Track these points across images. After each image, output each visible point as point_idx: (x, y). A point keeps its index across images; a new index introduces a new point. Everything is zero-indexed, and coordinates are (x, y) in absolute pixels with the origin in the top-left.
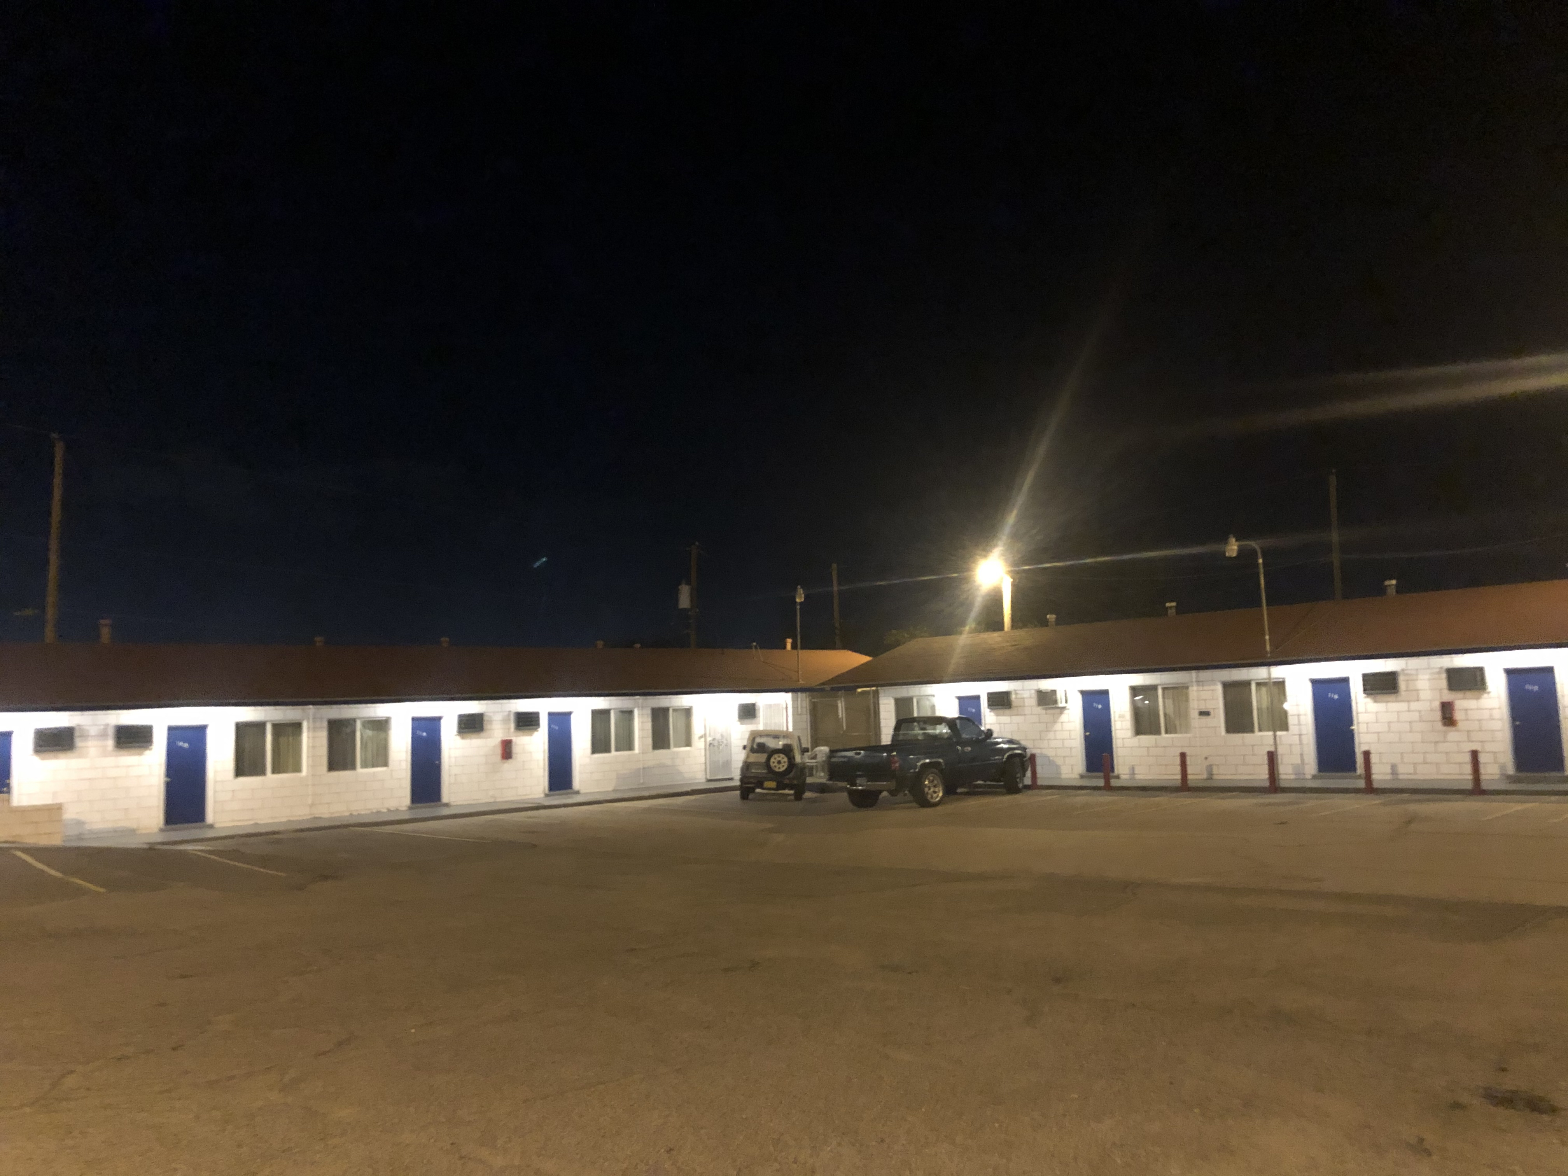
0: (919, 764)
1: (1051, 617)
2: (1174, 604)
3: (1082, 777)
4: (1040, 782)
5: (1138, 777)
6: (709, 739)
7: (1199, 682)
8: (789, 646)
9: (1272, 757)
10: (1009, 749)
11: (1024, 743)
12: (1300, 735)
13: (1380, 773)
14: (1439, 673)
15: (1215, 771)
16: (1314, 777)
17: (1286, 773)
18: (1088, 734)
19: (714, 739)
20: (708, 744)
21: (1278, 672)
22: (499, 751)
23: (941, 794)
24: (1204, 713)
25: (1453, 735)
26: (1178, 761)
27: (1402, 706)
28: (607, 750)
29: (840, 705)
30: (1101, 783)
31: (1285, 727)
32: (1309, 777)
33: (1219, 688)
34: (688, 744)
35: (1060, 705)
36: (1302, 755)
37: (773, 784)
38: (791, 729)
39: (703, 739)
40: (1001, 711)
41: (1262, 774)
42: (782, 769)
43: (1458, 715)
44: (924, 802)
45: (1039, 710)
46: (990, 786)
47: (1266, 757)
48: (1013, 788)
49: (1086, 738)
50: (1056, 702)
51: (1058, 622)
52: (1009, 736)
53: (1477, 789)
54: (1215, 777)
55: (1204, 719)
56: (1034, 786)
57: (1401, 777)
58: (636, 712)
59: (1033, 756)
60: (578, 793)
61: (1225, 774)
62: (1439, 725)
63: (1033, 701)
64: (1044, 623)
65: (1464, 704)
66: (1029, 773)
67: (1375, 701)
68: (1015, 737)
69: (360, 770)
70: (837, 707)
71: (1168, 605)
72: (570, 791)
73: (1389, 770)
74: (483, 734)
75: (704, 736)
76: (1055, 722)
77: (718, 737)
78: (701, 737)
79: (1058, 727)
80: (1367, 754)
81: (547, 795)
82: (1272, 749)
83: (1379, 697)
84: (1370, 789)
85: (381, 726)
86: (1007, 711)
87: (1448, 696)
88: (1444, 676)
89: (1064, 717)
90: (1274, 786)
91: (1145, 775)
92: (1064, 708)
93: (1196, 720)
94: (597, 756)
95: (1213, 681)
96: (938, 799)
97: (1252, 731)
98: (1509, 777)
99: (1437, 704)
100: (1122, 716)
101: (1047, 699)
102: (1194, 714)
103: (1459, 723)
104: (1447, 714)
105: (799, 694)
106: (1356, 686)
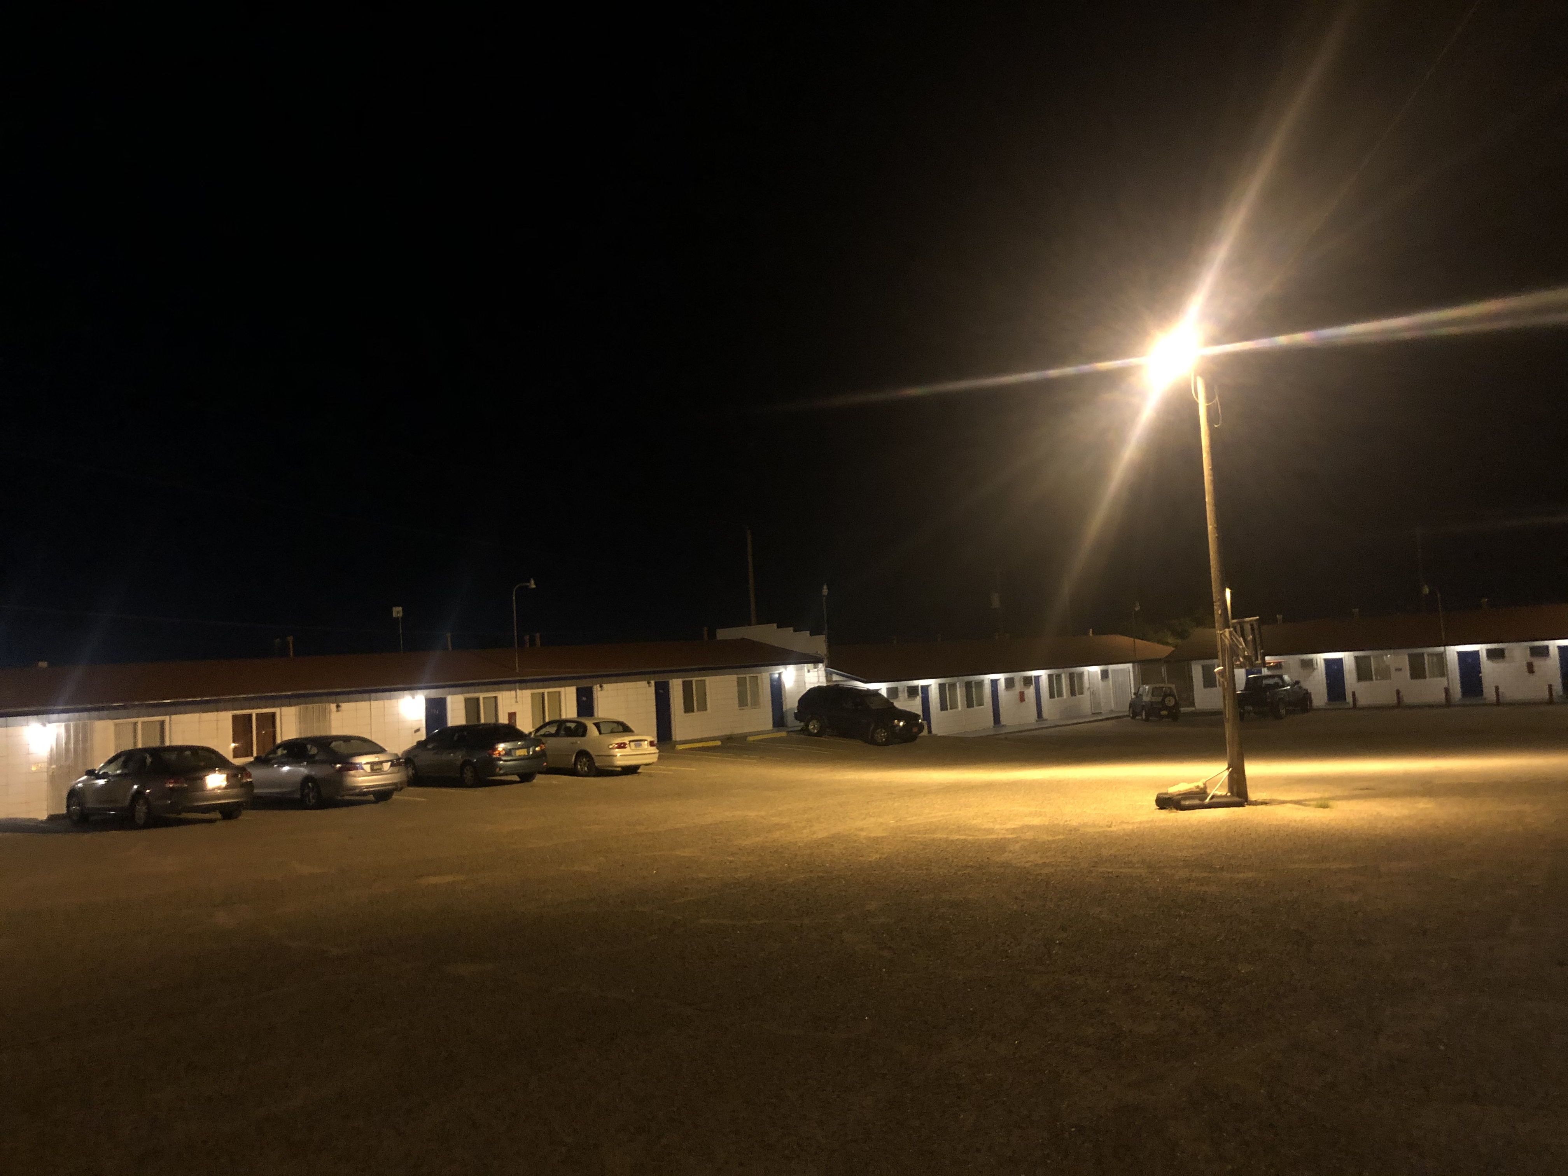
2: (1357, 610)
3: (1327, 703)
4: (1313, 707)
5: (1360, 702)
7: (1394, 655)
9: (1447, 690)
12: (1453, 679)
14: (1527, 650)
16: (1461, 699)
17: (1452, 694)
19: (1094, 690)
20: (1091, 693)
21: (1440, 649)
22: (1018, 697)
23: (1284, 713)
24: (1398, 670)
25: (1532, 678)
26: (1393, 693)
27: (1508, 665)
28: (1054, 697)
29: (1163, 670)
31: (1444, 676)
32: (1457, 699)
33: (1407, 658)
34: (1082, 693)
35: (1314, 667)
37: (1166, 713)
41: (1443, 698)
42: (1172, 705)
43: (1535, 669)
45: (1300, 670)
46: (1301, 709)
47: (1444, 690)
48: (1305, 711)
49: (1329, 682)
50: (1312, 665)
51: (1284, 620)
52: (1296, 684)
53: (1551, 702)
55: (1399, 673)
56: (1311, 709)
57: (1507, 698)
58: (1063, 676)
59: (1310, 694)
61: (1411, 699)
62: (1527, 674)
63: (1298, 665)
65: (1538, 663)
67: (1493, 663)
69: (976, 707)
70: (1161, 670)
71: (1353, 610)
72: (1043, 720)
74: (1013, 689)
75: (1089, 688)
76: (1310, 674)
79: (1311, 678)
80: (1496, 688)
81: (1037, 721)
82: (1446, 686)
83: (1495, 661)
84: (1499, 704)
85: (980, 684)
87: (1531, 660)
88: (1529, 651)
89: (1315, 673)
90: (1450, 703)
91: (1364, 702)
92: (1316, 669)
93: (1393, 673)
94: (1050, 700)
95: (1402, 654)
96: (1284, 715)
97: (1425, 678)
98: (1561, 697)
99: (1525, 663)
100: (1350, 673)
101: (1309, 665)
102: (1392, 669)
103: (1536, 672)
104: (1531, 668)
105: (1136, 664)
106: (1483, 655)
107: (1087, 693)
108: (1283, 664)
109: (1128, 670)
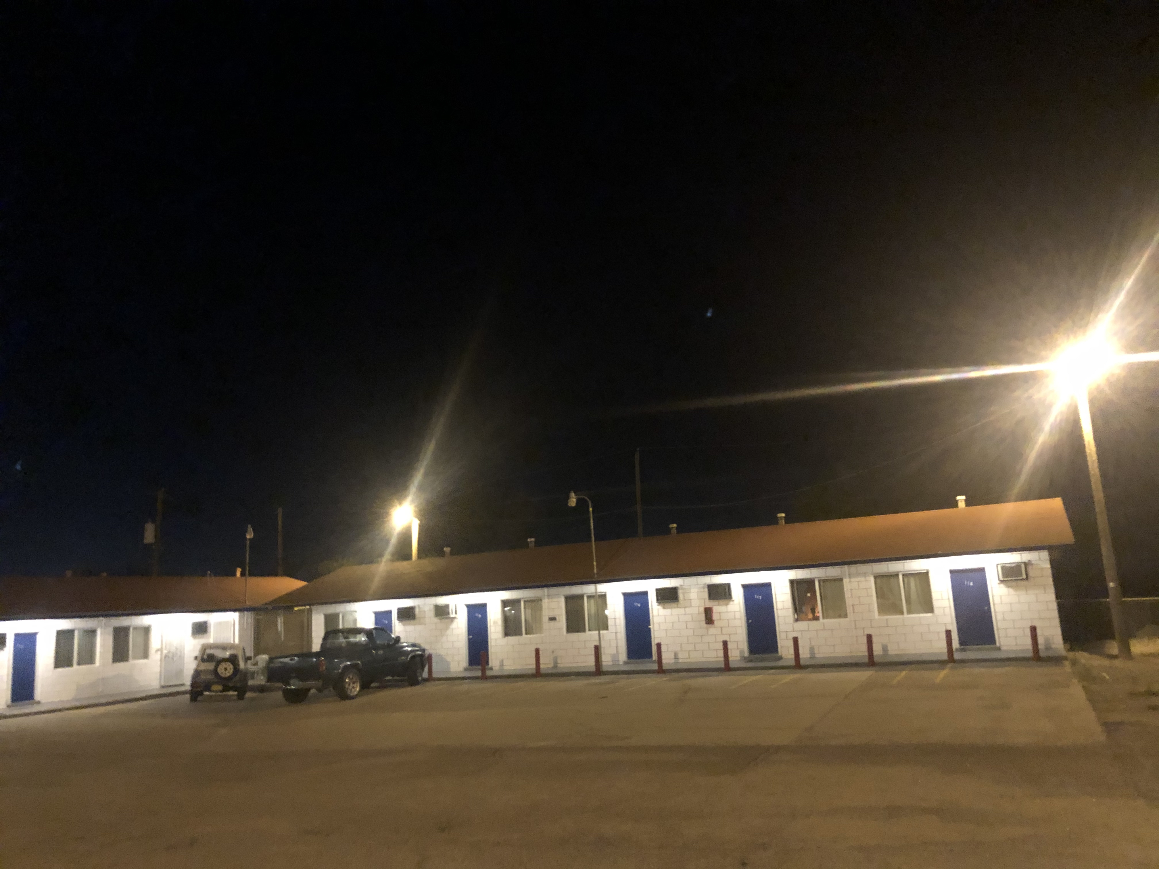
0: (341, 666)
1: (447, 550)
2: (533, 539)
3: (466, 669)
4: (435, 675)
5: (505, 668)
6: (165, 652)
7: (549, 596)
8: (238, 574)
9: (597, 649)
10: (411, 651)
11: (424, 646)
12: (616, 633)
13: (667, 658)
14: (704, 588)
15: (559, 661)
16: (625, 663)
17: (606, 660)
18: (471, 637)
19: (169, 652)
20: (163, 656)
21: (602, 588)
23: (358, 689)
24: (552, 619)
25: (712, 630)
26: (533, 654)
27: (681, 611)
28: (69, 664)
29: (279, 621)
30: (479, 674)
31: (606, 628)
32: (621, 663)
33: (562, 600)
34: (145, 655)
35: (452, 616)
36: (617, 647)
37: (220, 688)
38: (237, 641)
39: (159, 653)
40: (408, 622)
41: (590, 662)
42: (228, 675)
43: (715, 617)
44: (343, 695)
45: (436, 620)
46: (397, 681)
47: (593, 649)
48: (414, 682)
49: (470, 641)
50: (448, 613)
51: (452, 553)
52: (412, 641)
53: (727, 668)
54: (559, 665)
55: (552, 623)
56: (430, 679)
57: (680, 661)
58: (99, 632)
59: (430, 657)
60: (39, 703)
61: (567, 663)
62: (703, 623)
63: (432, 613)
64: (441, 554)
65: (719, 609)
66: (426, 669)
67: (664, 608)
68: (417, 642)
70: (277, 622)
71: (529, 540)
72: (31, 701)
73: (673, 656)
75: (161, 650)
76: (447, 628)
77: (173, 649)
78: (157, 651)
79: (449, 632)
80: (659, 645)
81: (8, 706)
82: (597, 644)
83: (666, 605)
84: (661, 670)
86: (412, 622)
87: (709, 604)
88: (706, 590)
89: (454, 625)
90: (599, 671)
91: (511, 666)
92: (454, 618)
93: (546, 624)
94: (60, 670)
95: (557, 595)
96: (356, 693)
97: (584, 631)
98: (745, 658)
99: (702, 610)
100: (495, 623)
101: (442, 612)
102: (545, 619)
103: (715, 622)
104: (708, 616)
105: (246, 612)
106: (652, 598)
107: (155, 657)
108: (417, 611)
109: (233, 623)
